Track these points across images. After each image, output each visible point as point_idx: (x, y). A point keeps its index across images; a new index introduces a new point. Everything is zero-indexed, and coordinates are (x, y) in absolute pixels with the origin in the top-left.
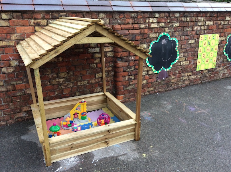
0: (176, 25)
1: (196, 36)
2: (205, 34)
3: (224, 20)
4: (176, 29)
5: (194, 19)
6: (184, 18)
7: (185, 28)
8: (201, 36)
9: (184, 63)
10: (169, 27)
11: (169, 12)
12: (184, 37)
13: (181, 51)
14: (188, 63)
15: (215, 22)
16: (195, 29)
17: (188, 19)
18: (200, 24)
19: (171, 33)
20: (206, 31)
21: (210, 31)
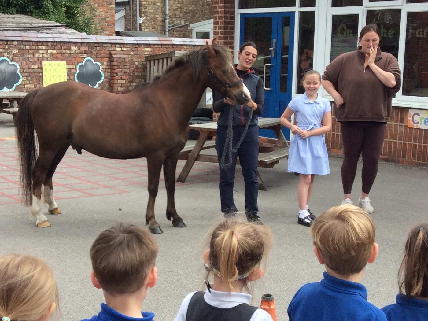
0: (16, 51)
1: (38, 63)
2: (48, 61)
3: (70, 50)
4: (15, 55)
5: (34, 47)
6: (23, 46)
7: (24, 54)
8: (44, 63)
9: (28, 85)
10: (8, 53)
11: (7, 41)
12: (25, 62)
13: (23, 75)
14: (33, 87)
15: (58, 51)
16: (37, 55)
17: (28, 47)
18: (41, 51)
19: (10, 58)
20: (49, 59)
21: (53, 58)
